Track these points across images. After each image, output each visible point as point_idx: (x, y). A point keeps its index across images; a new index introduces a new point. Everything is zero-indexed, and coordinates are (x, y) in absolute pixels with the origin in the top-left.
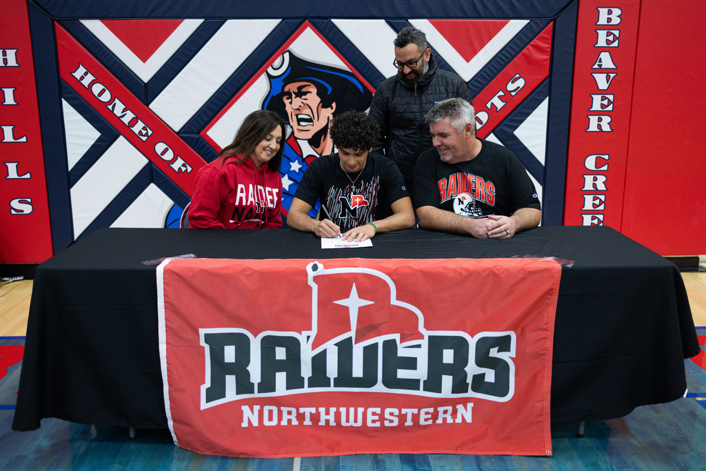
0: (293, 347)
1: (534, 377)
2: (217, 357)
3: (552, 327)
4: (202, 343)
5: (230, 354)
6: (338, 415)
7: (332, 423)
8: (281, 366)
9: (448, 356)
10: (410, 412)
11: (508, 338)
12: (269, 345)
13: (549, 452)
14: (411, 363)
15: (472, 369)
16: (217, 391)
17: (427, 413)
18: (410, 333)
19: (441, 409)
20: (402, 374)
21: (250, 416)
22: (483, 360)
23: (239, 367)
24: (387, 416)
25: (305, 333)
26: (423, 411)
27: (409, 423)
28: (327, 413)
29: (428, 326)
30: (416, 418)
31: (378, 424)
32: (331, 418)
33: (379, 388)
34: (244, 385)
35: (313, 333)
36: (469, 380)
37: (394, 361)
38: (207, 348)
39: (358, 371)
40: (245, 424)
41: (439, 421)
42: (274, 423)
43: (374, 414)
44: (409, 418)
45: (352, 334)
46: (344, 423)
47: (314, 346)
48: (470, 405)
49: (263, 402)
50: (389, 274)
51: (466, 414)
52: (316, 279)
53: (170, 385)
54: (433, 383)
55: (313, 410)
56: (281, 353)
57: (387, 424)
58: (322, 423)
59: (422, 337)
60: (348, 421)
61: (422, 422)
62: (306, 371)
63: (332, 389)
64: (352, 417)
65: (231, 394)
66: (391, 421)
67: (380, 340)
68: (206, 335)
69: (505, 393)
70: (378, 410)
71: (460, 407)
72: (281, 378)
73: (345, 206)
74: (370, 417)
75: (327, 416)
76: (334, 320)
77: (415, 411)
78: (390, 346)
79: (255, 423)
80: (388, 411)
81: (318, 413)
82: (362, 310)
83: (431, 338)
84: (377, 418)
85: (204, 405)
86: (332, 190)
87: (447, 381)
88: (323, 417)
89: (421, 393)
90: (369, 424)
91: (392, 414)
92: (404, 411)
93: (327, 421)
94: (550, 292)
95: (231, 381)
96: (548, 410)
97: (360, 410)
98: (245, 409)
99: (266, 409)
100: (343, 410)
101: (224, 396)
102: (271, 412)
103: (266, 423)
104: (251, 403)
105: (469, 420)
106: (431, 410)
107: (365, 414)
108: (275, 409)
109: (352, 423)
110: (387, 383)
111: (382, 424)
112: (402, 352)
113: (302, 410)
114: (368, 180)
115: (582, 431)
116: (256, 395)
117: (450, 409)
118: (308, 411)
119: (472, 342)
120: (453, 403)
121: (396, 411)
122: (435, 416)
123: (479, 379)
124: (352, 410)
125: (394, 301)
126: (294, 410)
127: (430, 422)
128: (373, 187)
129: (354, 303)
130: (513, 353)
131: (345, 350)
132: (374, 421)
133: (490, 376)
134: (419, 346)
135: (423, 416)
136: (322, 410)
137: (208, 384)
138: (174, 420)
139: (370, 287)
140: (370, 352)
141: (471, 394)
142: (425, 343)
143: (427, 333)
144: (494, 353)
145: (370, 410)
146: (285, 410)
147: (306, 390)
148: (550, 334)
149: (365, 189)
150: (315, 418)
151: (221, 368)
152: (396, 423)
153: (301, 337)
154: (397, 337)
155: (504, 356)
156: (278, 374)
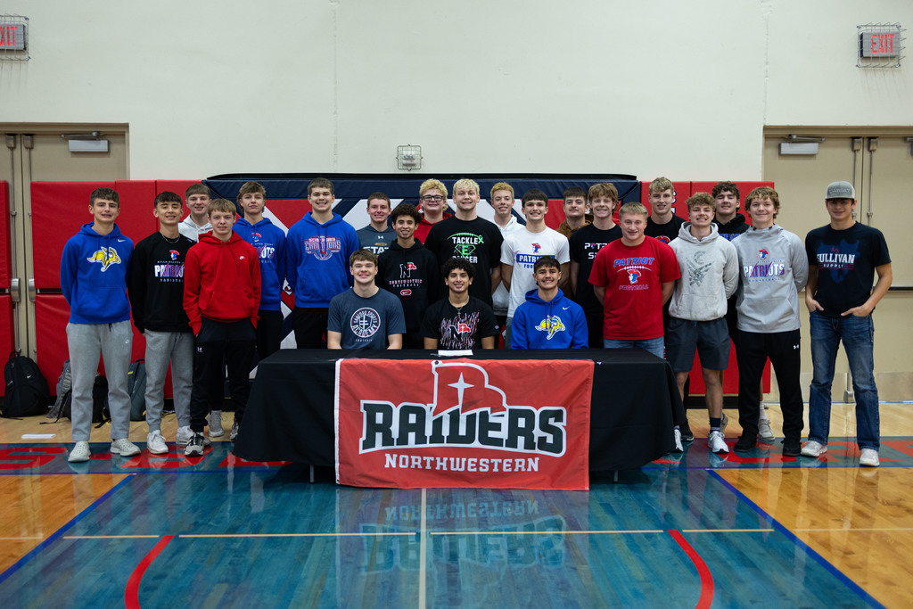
0: (421, 414)
1: (579, 439)
2: (371, 419)
3: (589, 404)
4: (362, 410)
5: (379, 418)
6: (448, 462)
7: (445, 468)
8: (412, 428)
9: (522, 423)
10: (496, 461)
11: (561, 412)
12: (405, 413)
13: (588, 489)
14: (497, 427)
15: (537, 432)
16: (370, 442)
17: (508, 463)
18: (497, 407)
19: (517, 461)
20: (492, 434)
21: (390, 461)
22: (545, 427)
23: (385, 427)
24: (481, 464)
25: (429, 405)
26: (505, 461)
27: (496, 470)
28: (442, 461)
29: (508, 403)
30: (500, 465)
31: (475, 470)
32: (444, 464)
33: (476, 444)
34: (388, 440)
35: (434, 405)
36: (536, 440)
37: (487, 426)
38: (365, 413)
39: (462, 431)
40: (387, 466)
41: (516, 470)
42: (406, 466)
43: (472, 462)
44: (496, 465)
45: (459, 407)
46: (452, 468)
47: (435, 414)
48: (537, 459)
49: (399, 452)
50: (484, 367)
51: (534, 465)
52: (437, 369)
53: (340, 437)
54: (512, 442)
55: (432, 459)
56: (412, 419)
57: (481, 469)
58: (438, 468)
59: (505, 410)
60: (455, 467)
61: (505, 470)
62: (429, 432)
63: (445, 445)
64: (458, 465)
65: (379, 446)
66: (484, 468)
67: (477, 411)
68: (365, 404)
69: (559, 451)
70: (475, 460)
71: (530, 460)
72: (412, 436)
73: (454, 331)
74: (470, 465)
75: (441, 464)
76: (448, 397)
77: (500, 461)
78: (484, 415)
79: (394, 466)
80: (482, 460)
81: (436, 461)
82: (466, 390)
83: (510, 410)
84: (474, 465)
85: (361, 451)
86: (444, 322)
87: (521, 440)
88: (439, 464)
89: (504, 448)
90: (470, 469)
91: (484, 463)
92: (492, 461)
93: (441, 466)
94: (587, 380)
95: (379, 436)
96: (587, 461)
97: (464, 460)
98: (388, 456)
99: (401, 457)
100: (452, 459)
101: (374, 447)
102: (404, 459)
103: (401, 466)
104: (392, 452)
105: (536, 469)
106: (510, 461)
107: (466, 463)
108: (407, 457)
109: (458, 468)
110: (481, 441)
111: (478, 469)
112: (492, 419)
113: (425, 458)
114: (470, 313)
115: (616, 479)
116: (395, 447)
117: (523, 461)
118: (429, 459)
119: (537, 413)
120: (526, 456)
121: (487, 461)
122: (513, 465)
123: (542, 440)
124: (458, 459)
125: (487, 385)
126: (419, 458)
127: (510, 470)
128: (475, 318)
129: (461, 386)
130: (564, 423)
131: (454, 418)
132: (472, 467)
133: (550, 439)
134: (503, 416)
135: (505, 465)
136: (438, 459)
137: (364, 438)
138: (340, 462)
139: (472, 376)
140: (471, 419)
141: (537, 451)
142: (506, 414)
143: (508, 407)
144: (551, 421)
145: (470, 460)
146: (413, 458)
147: (428, 445)
148: (588, 410)
149: (468, 319)
150: (434, 464)
151: (373, 428)
152: (487, 470)
153: (427, 407)
154: (488, 409)
155: (559, 425)
156: (410, 434)
